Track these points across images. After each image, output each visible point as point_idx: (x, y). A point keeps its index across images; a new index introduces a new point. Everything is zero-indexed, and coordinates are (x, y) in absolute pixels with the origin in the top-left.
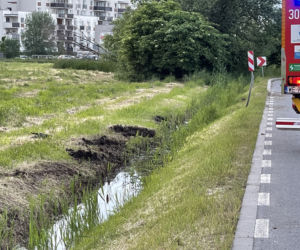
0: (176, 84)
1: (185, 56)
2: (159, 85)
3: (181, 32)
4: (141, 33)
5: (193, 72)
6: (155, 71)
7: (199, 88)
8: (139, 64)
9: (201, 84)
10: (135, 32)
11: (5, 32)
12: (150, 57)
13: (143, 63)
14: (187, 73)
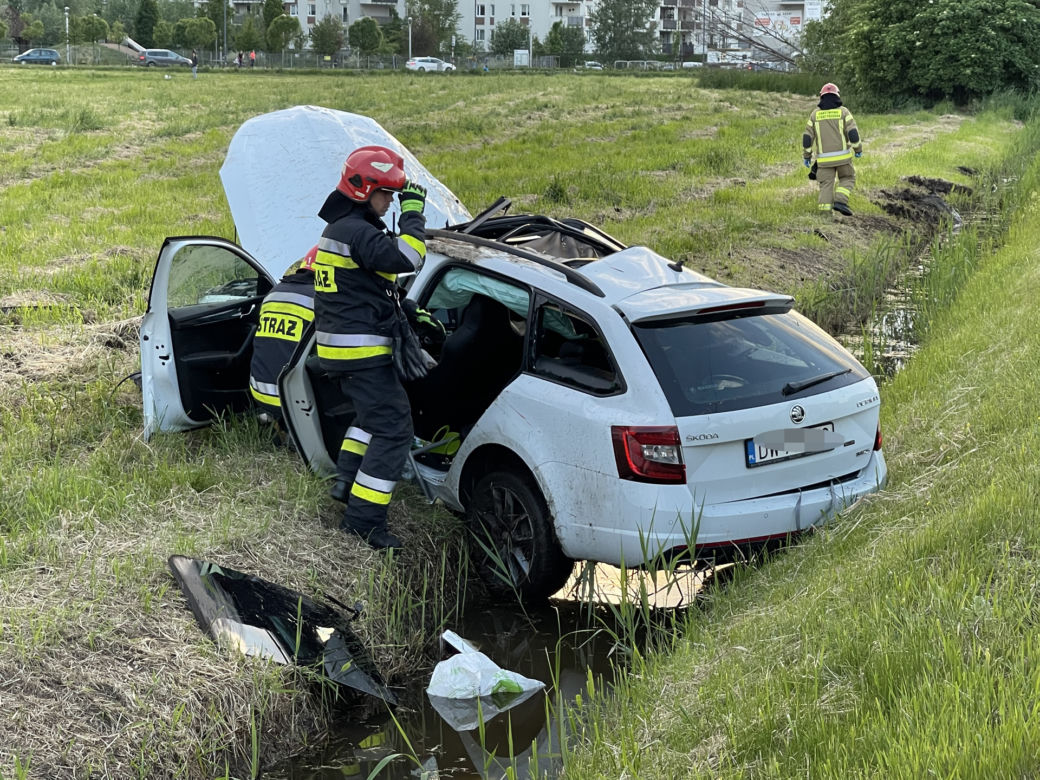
0: (957, 117)
1: (974, 63)
2: (926, 119)
3: (968, 17)
4: (888, 20)
5: (989, 93)
6: (914, 91)
7: (1006, 124)
8: (882, 79)
9: (1006, 118)
10: (876, 16)
11: (553, 11)
12: (906, 65)
13: (890, 77)
14: (978, 95)
